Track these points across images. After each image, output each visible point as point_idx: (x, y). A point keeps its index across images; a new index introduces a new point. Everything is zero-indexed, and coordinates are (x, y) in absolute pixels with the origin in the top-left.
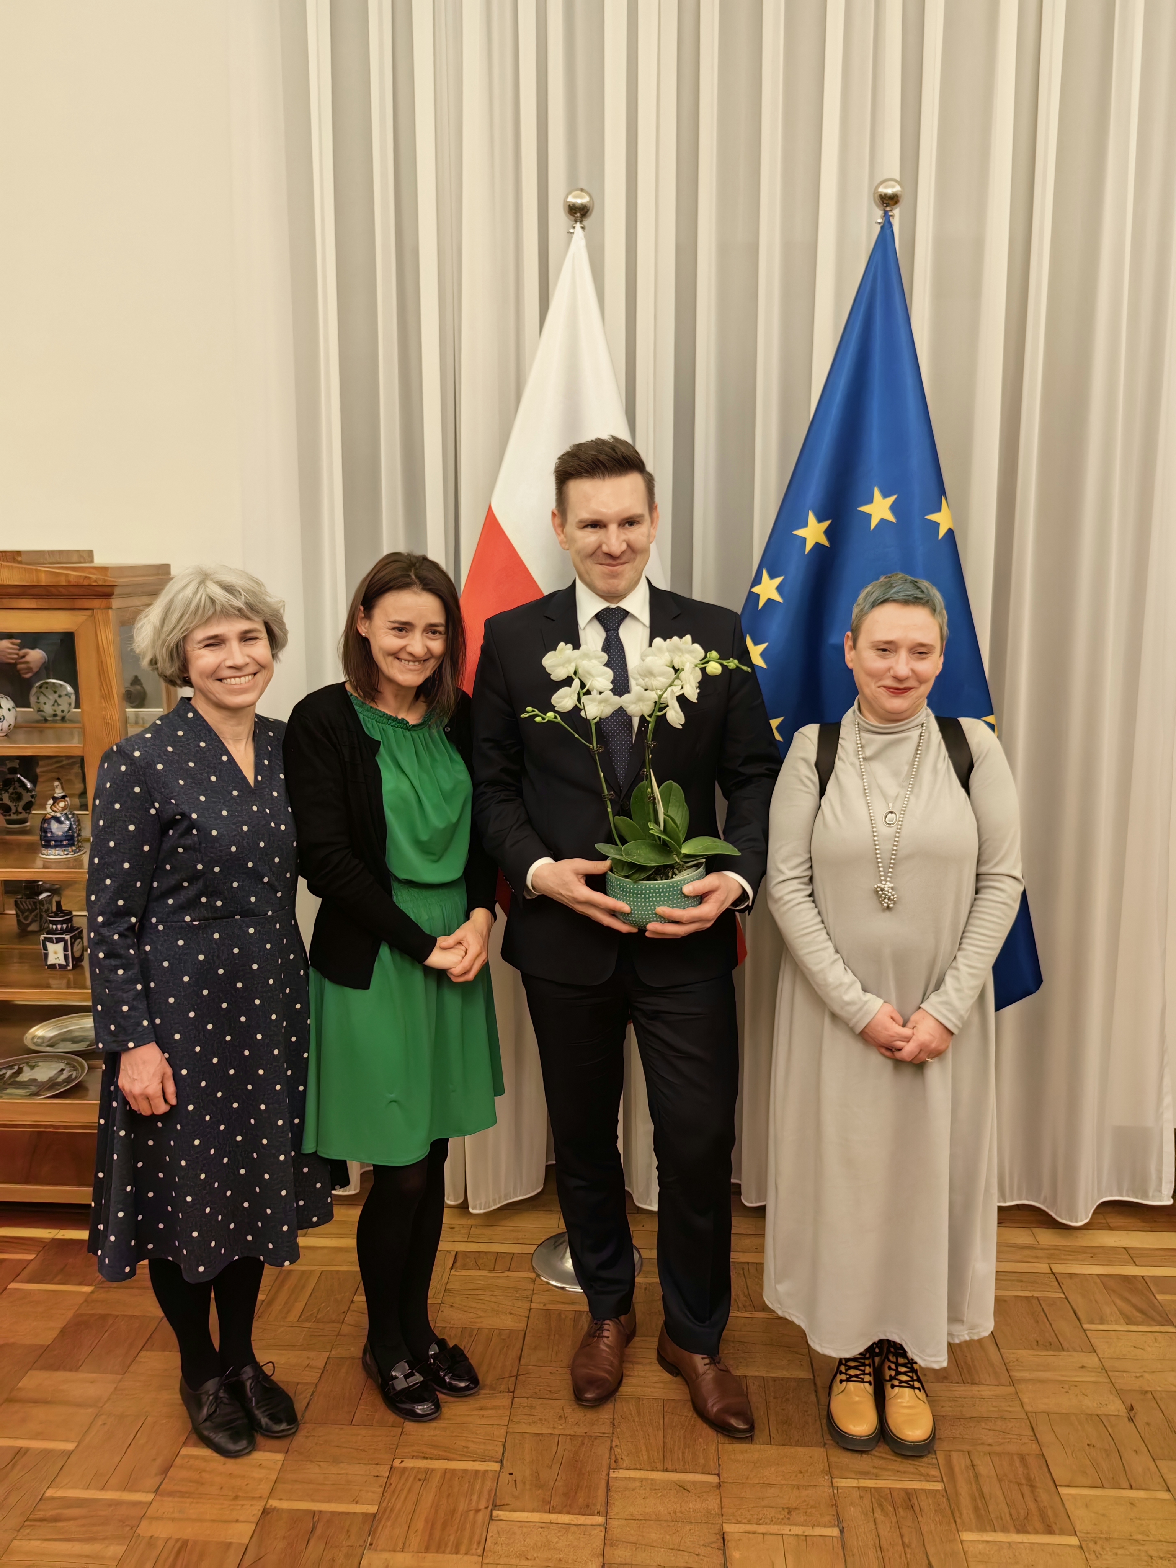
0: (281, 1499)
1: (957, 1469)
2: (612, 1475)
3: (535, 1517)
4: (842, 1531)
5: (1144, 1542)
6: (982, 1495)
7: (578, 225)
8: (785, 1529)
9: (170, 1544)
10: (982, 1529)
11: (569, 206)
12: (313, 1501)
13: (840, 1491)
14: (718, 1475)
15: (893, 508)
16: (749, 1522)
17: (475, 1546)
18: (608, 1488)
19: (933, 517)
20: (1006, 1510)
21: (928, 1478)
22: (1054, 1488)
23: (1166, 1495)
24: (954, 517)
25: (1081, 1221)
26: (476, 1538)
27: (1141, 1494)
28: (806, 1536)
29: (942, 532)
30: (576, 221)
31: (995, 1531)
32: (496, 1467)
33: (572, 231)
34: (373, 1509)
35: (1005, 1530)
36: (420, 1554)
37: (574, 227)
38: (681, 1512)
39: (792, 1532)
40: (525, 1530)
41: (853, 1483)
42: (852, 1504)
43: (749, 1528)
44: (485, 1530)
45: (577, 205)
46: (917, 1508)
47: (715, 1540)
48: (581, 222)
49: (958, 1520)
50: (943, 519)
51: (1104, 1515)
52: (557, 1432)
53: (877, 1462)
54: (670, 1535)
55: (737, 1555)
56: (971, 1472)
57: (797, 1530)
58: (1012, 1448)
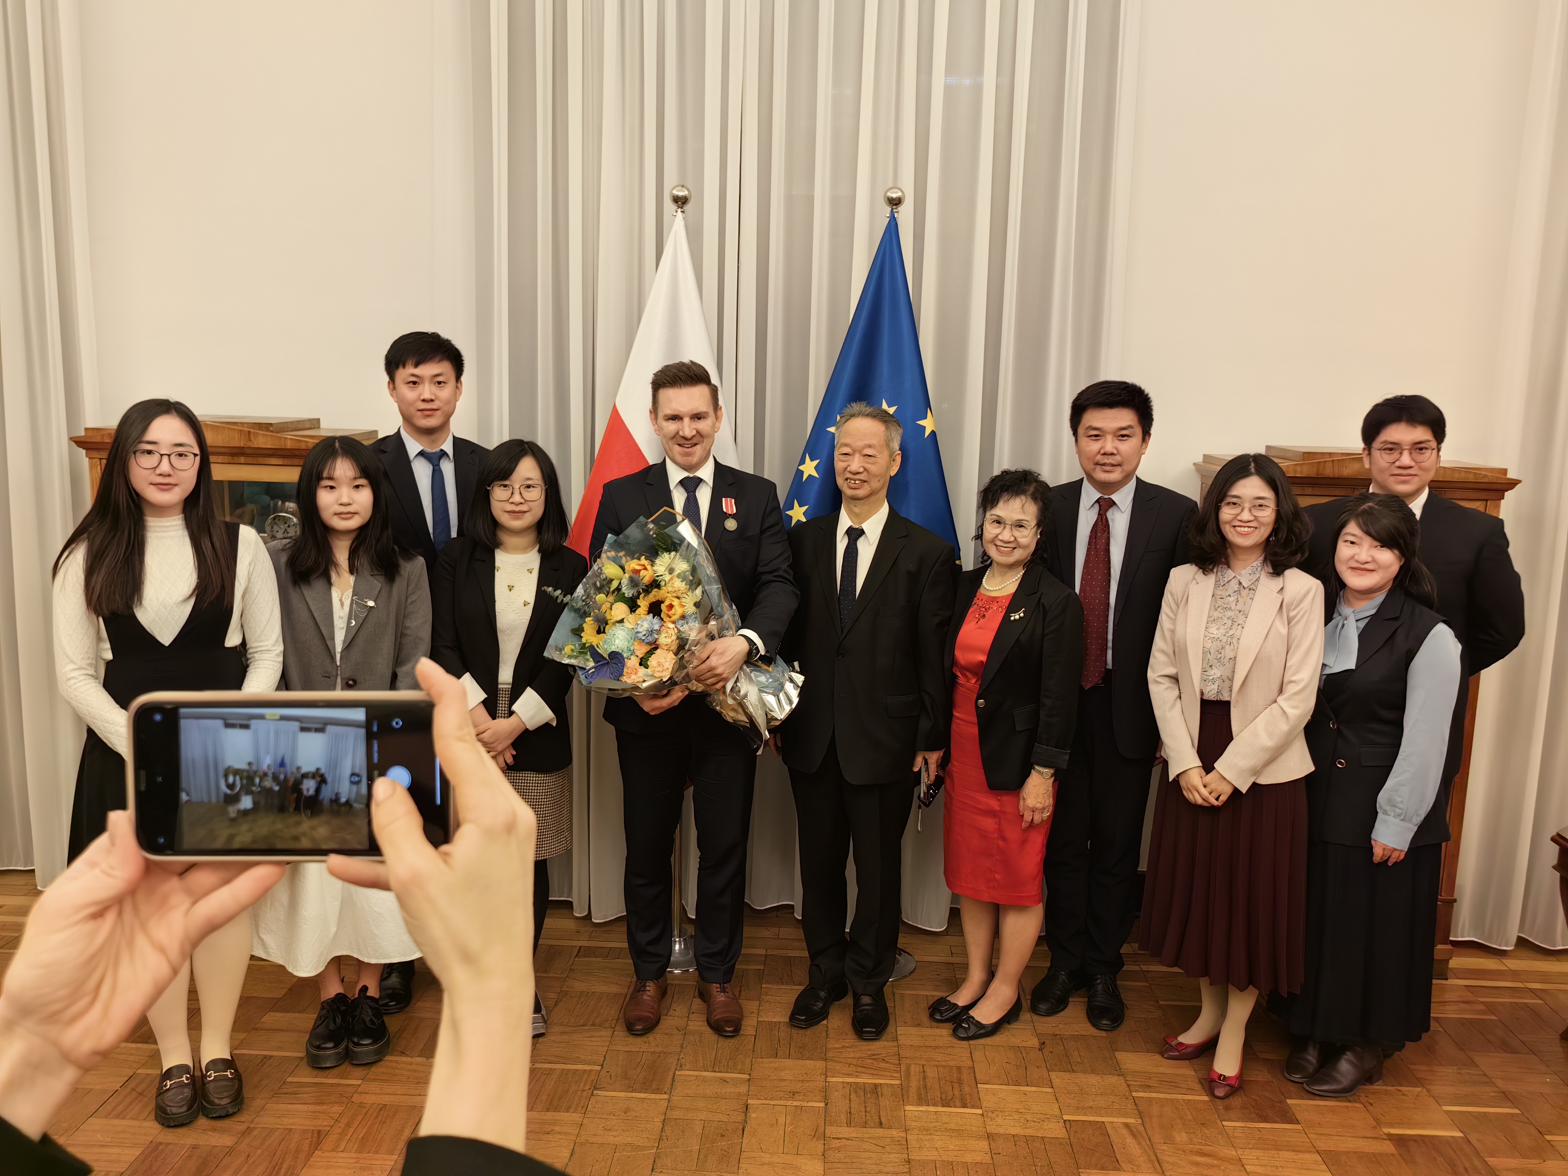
1: (912, 1074)
2: (677, 1073)
3: (622, 1094)
4: (826, 1105)
6: (925, 1087)
7: (679, 210)
8: (789, 1103)
10: (920, 1105)
11: (674, 196)
14: (750, 1075)
16: (766, 1099)
17: (580, 1109)
18: (673, 1080)
19: (921, 423)
20: (939, 1095)
21: (892, 1078)
22: (974, 1085)
23: (1050, 1090)
24: (936, 423)
26: (581, 1104)
27: (1033, 1089)
28: (802, 1106)
29: (928, 433)
30: (679, 207)
31: (928, 1106)
32: (599, 1068)
33: (675, 214)
35: (935, 1105)
37: (677, 211)
38: (720, 1093)
39: (793, 1105)
40: (615, 1101)
41: (841, 1080)
42: (837, 1091)
43: (765, 1102)
44: (588, 1100)
45: (679, 196)
46: (880, 1093)
47: (741, 1108)
48: (682, 208)
49: (906, 1100)
50: (928, 424)
51: (1004, 1099)
52: (641, 1050)
53: (859, 1069)
54: (712, 1105)
55: (754, 1115)
56: (922, 1075)
57: (796, 1103)
58: (952, 1063)
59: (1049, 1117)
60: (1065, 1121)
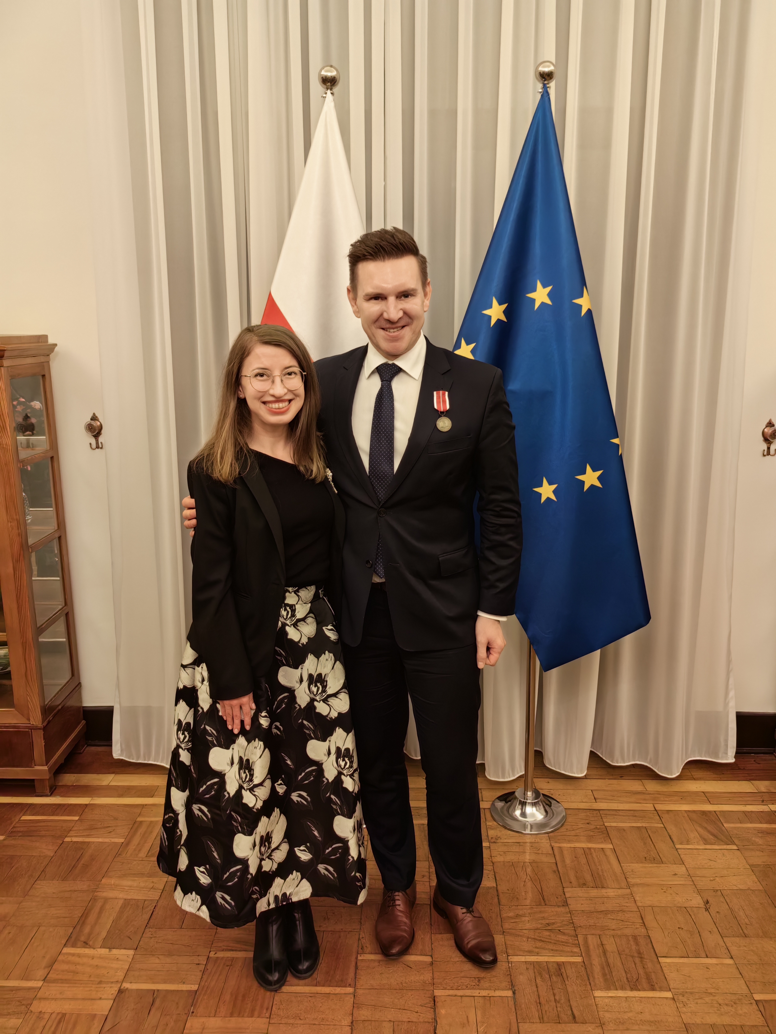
0: (131, 983)
1: (591, 947)
2: (359, 958)
3: (306, 989)
4: (514, 993)
5: (714, 994)
6: (608, 965)
7: (329, 92)
8: (476, 993)
9: (54, 1016)
10: (608, 988)
11: (322, 78)
12: (154, 983)
13: (513, 965)
14: (431, 956)
15: (550, 295)
16: (452, 989)
17: (265, 1011)
18: (356, 968)
19: (578, 301)
20: (624, 974)
21: (573, 954)
22: (656, 960)
23: (730, 961)
24: (592, 300)
25: (675, 774)
27: (714, 961)
28: (490, 997)
29: (584, 311)
30: (327, 89)
31: (617, 990)
33: (324, 95)
34: (195, 987)
35: (623, 988)
36: (227, 1018)
37: (326, 93)
38: (406, 983)
39: (480, 995)
40: (299, 999)
41: (523, 959)
42: (521, 974)
43: (451, 992)
44: (272, 999)
45: (328, 77)
46: (564, 975)
47: (428, 1001)
48: (331, 89)
49: (592, 983)
50: (584, 303)
51: (689, 976)
53: (539, 944)
54: (398, 999)
55: (443, 1012)
56: (601, 949)
57: (484, 993)
58: (628, 932)
59: (741, 997)
60: (757, 1002)
